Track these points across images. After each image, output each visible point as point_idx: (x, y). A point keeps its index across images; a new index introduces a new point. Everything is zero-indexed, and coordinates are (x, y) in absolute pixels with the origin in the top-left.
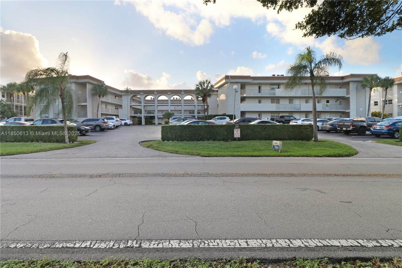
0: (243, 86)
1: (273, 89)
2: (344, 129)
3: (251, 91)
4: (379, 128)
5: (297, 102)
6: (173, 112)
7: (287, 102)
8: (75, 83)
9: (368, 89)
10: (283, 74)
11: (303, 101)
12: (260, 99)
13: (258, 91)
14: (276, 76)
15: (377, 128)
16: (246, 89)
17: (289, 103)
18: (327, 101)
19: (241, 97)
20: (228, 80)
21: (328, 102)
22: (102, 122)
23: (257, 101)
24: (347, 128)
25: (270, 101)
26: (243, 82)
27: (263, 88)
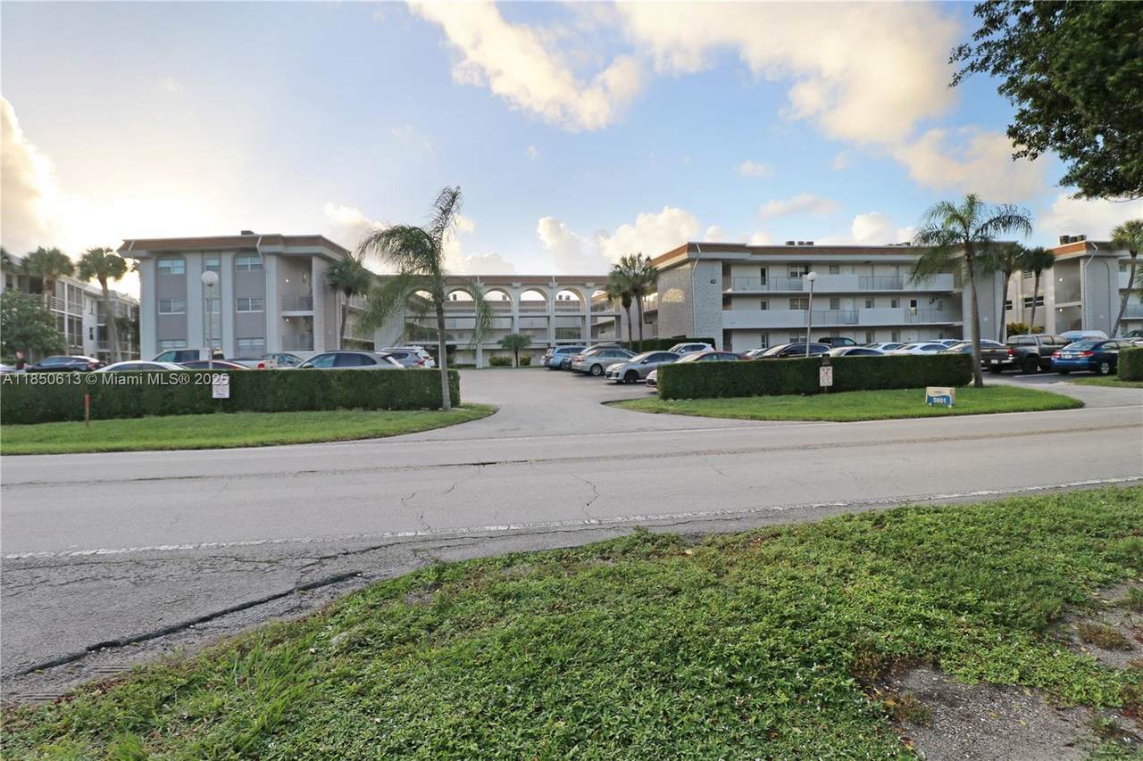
0: (727, 267)
1: (794, 275)
2: (995, 362)
3: (745, 281)
4: (1071, 357)
5: (847, 306)
6: (529, 333)
7: (825, 305)
8: (279, 255)
9: (1000, 275)
10: (810, 241)
11: (862, 302)
12: (764, 300)
13: (759, 280)
14: (796, 244)
15: (1066, 357)
16: (732, 275)
17: (831, 308)
18: (912, 301)
19: (724, 294)
20: (694, 255)
21: (914, 304)
22: (415, 362)
23: (758, 303)
24: (1000, 360)
25: (787, 303)
26: (728, 259)
27: (773, 273)
